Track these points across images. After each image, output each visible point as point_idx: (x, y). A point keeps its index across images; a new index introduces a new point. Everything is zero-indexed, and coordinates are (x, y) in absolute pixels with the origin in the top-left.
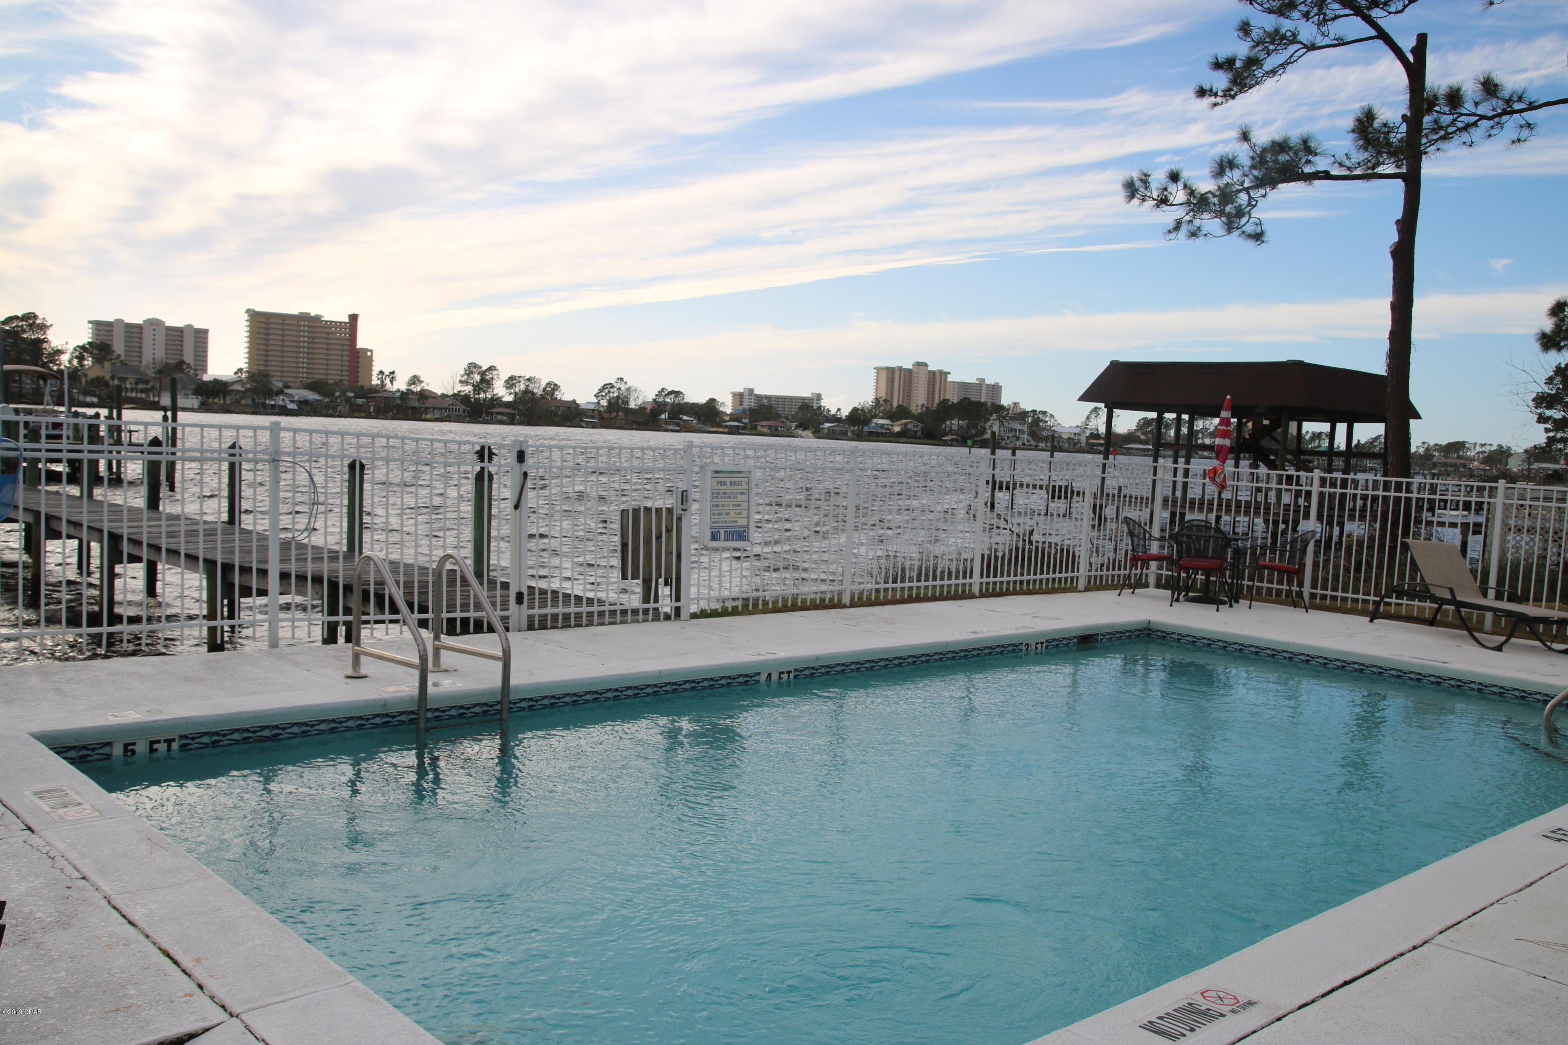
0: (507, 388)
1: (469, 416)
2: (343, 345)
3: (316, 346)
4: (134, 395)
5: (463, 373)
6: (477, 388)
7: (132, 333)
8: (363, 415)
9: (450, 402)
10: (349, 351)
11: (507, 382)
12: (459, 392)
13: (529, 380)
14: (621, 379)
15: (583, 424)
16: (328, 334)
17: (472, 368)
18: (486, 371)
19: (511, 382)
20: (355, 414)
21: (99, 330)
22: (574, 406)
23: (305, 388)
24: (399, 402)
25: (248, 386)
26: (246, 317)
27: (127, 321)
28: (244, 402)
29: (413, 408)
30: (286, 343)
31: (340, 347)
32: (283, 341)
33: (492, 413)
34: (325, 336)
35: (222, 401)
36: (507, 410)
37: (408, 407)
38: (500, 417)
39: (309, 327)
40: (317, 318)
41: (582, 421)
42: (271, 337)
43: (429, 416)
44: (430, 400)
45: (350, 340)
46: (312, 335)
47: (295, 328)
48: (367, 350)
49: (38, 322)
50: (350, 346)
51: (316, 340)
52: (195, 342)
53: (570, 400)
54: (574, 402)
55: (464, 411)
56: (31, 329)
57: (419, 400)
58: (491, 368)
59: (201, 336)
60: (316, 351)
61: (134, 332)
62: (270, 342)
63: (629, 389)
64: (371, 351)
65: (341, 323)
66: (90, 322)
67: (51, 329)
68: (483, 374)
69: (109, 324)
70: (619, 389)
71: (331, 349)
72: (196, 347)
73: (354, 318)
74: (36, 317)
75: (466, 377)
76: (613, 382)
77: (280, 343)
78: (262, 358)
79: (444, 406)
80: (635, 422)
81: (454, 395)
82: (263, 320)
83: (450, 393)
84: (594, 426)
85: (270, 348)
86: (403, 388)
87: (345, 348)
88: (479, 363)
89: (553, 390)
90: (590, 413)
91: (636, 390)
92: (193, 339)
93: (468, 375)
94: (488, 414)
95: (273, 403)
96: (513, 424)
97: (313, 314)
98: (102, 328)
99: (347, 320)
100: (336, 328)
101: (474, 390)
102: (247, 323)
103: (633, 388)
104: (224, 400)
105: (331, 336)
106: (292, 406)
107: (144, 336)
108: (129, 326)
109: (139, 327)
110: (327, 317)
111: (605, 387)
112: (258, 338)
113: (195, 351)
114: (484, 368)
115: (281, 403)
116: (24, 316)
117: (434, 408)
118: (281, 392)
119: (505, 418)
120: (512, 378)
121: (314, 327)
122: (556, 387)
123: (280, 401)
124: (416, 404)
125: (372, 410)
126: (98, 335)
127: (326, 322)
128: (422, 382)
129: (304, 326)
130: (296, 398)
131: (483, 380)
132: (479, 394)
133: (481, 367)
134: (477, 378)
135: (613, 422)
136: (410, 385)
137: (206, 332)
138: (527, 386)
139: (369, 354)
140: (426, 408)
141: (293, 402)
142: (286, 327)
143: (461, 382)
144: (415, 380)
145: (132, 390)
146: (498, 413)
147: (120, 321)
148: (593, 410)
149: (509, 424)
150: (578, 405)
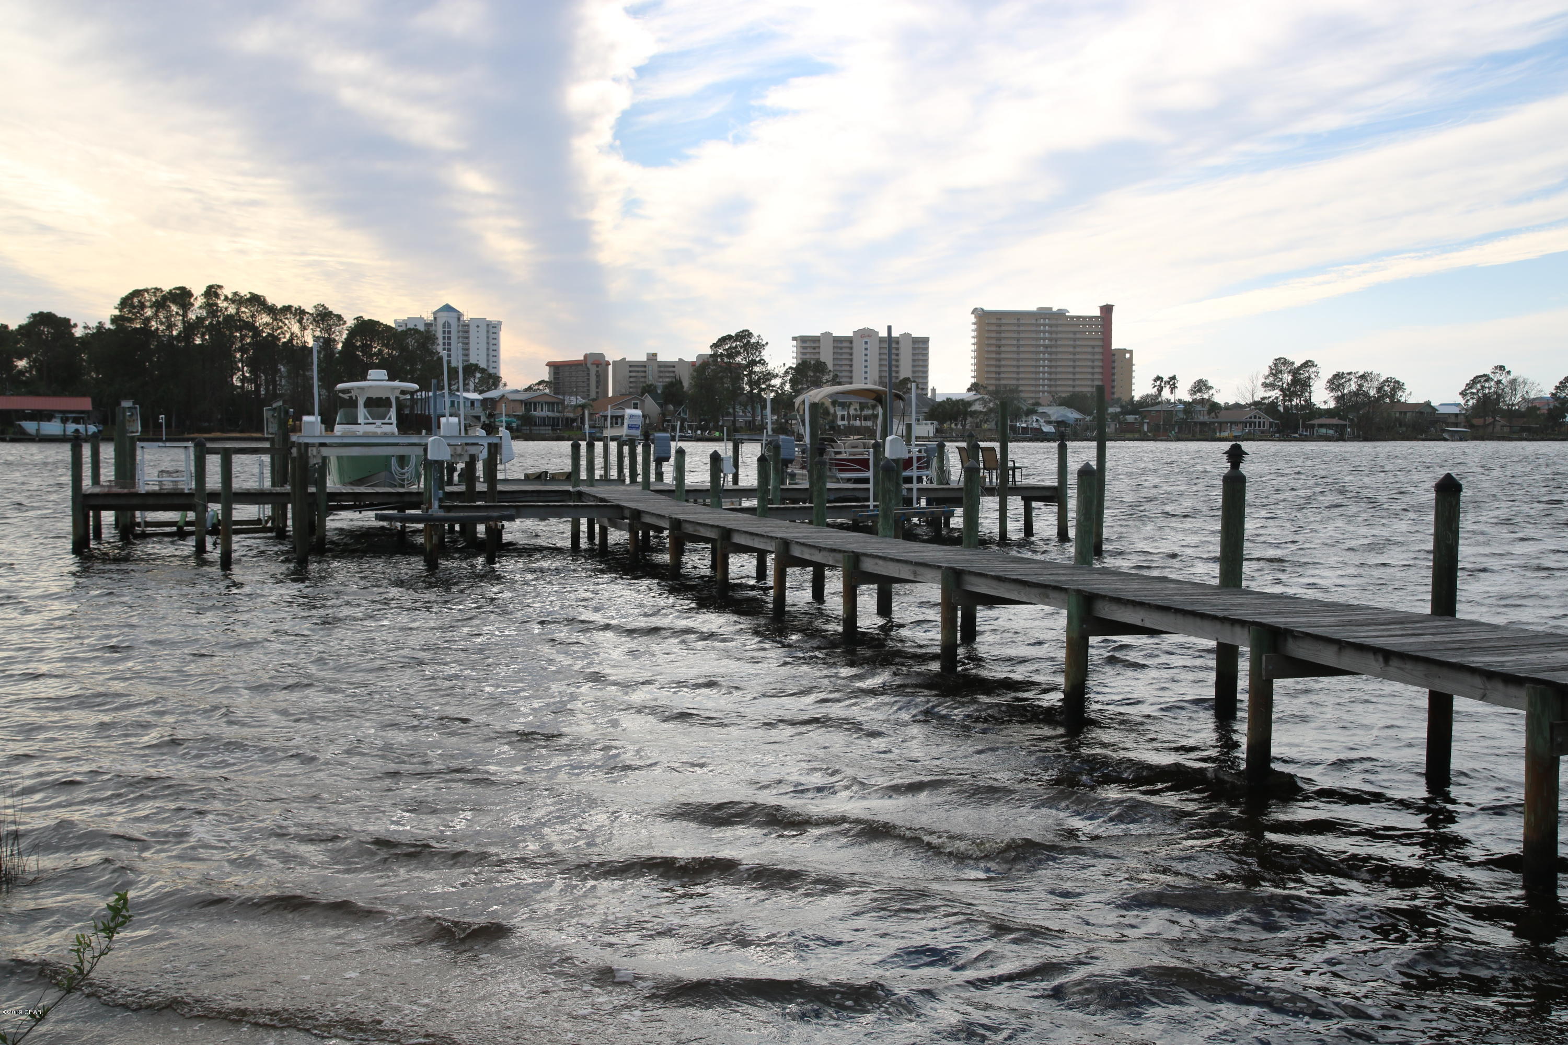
0: (1332, 390)
1: (1278, 432)
2: (1093, 347)
3: (1059, 350)
4: (858, 423)
5: (1267, 372)
6: (1288, 393)
7: (841, 348)
8: (1137, 436)
9: (1252, 414)
10: (1102, 354)
11: (1331, 381)
12: (1263, 399)
13: (1363, 377)
14: (1502, 368)
15: (1446, 435)
16: (1075, 333)
17: (1280, 365)
18: (1300, 368)
19: (1336, 381)
20: (1128, 435)
21: (804, 348)
22: (1429, 410)
23: (1060, 405)
24: (1182, 416)
25: (991, 405)
26: (972, 318)
27: (836, 334)
28: (985, 426)
29: (1203, 424)
30: (1022, 349)
31: (1090, 350)
32: (1018, 347)
33: (1313, 426)
34: (1071, 336)
35: (959, 426)
36: (1335, 421)
37: (1196, 423)
38: (1323, 431)
39: (1050, 326)
40: (1061, 314)
41: (1444, 431)
42: (1003, 342)
43: (1225, 434)
44: (1223, 412)
45: (1102, 340)
46: (1054, 336)
47: (1033, 329)
48: (1124, 351)
49: (753, 340)
50: (1102, 346)
51: (1059, 343)
52: (913, 354)
53: (1422, 401)
54: (1428, 404)
55: (1271, 425)
56: (746, 350)
57: (1209, 413)
58: (1308, 364)
59: (920, 346)
60: (1059, 356)
61: (843, 345)
62: (1003, 349)
63: (1513, 382)
64: (1131, 352)
65: (1091, 318)
66: (794, 339)
67: (767, 348)
68: (1295, 372)
69: (815, 340)
70: (1499, 382)
71: (1079, 353)
72: (914, 360)
73: (1107, 310)
74: (750, 335)
75: (1271, 379)
76: (1488, 372)
77: (1015, 349)
78: (993, 369)
79: (1244, 419)
80: (1523, 429)
81: (1256, 404)
82: (994, 321)
83: (1250, 401)
84: (1462, 438)
85: (1003, 356)
86: (1188, 398)
87: (1097, 350)
88: (1290, 358)
89: (1394, 390)
90: (1453, 420)
91: (1525, 383)
92: (910, 351)
93: (1275, 375)
94: (1306, 427)
95: (1024, 425)
96: (1344, 440)
97: (1055, 309)
98: (808, 344)
99: (1098, 313)
100: (1084, 325)
101: (1285, 395)
102: (974, 327)
103: (1520, 380)
104: (964, 426)
105: (1078, 336)
106: (1047, 428)
107: (855, 351)
108: (838, 340)
109: (849, 340)
110: (1073, 312)
111: (1475, 380)
112: (989, 345)
113: (913, 366)
114: (1298, 364)
115: (1035, 425)
116: (737, 335)
117: (1232, 423)
118: (1031, 412)
119: (1331, 432)
120: (1338, 376)
121: (1057, 325)
122: (1398, 386)
123: (1032, 422)
124: (1205, 418)
125: (1145, 429)
126: (803, 354)
127: (1072, 317)
128: (1211, 388)
129: (1044, 325)
130: (1053, 419)
131: (1295, 381)
132: (1291, 401)
133: (1293, 363)
134: (1288, 378)
135: (1490, 429)
136: (1195, 393)
137: (925, 341)
138: (1360, 386)
139: (1128, 356)
140: (1220, 423)
141: (1049, 423)
142: (1022, 328)
143: (1265, 385)
144: (1201, 386)
145: (855, 417)
146: (1321, 426)
147: (827, 335)
148: (1456, 415)
149: (1338, 440)
150: (1434, 409)
